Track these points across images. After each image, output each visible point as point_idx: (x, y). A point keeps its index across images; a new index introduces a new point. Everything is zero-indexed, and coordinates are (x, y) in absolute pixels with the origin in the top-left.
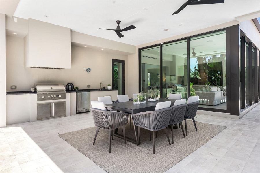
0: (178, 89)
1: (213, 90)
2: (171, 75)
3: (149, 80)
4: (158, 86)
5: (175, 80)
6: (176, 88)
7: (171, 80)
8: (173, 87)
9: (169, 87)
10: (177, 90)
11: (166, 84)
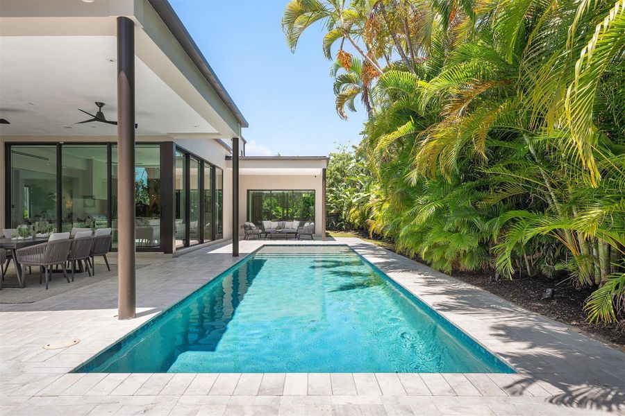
0: (97, 224)
1: (151, 224)
2: (85, 197)
3: (27, 204)
4: (52, 219)
5: (94, 206)
6: (94, 223)
7: (85, 206)
8: (88, 219)
9: (79, 221)
10: (96, 226)
11: (72, 213)
